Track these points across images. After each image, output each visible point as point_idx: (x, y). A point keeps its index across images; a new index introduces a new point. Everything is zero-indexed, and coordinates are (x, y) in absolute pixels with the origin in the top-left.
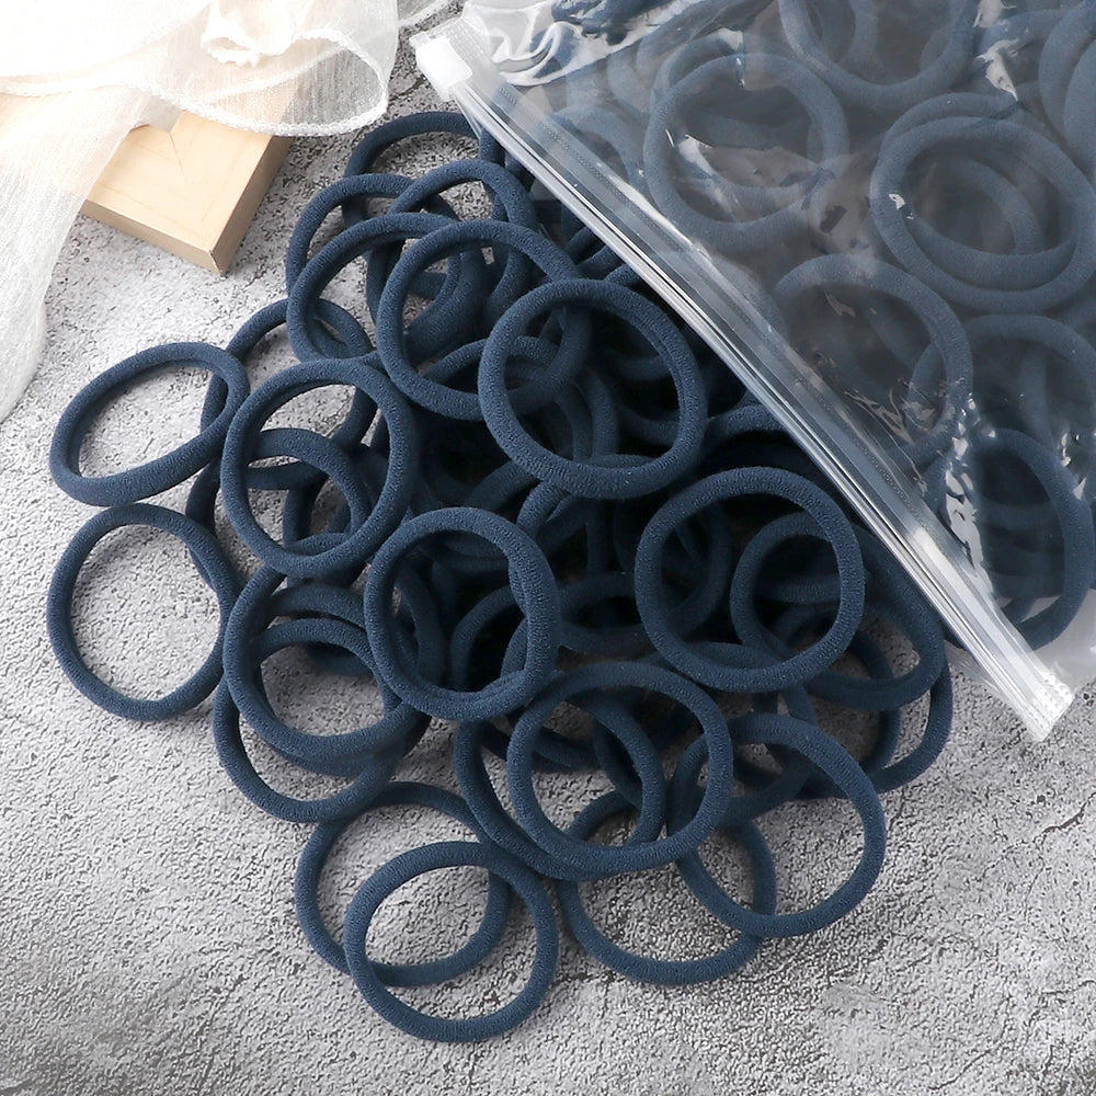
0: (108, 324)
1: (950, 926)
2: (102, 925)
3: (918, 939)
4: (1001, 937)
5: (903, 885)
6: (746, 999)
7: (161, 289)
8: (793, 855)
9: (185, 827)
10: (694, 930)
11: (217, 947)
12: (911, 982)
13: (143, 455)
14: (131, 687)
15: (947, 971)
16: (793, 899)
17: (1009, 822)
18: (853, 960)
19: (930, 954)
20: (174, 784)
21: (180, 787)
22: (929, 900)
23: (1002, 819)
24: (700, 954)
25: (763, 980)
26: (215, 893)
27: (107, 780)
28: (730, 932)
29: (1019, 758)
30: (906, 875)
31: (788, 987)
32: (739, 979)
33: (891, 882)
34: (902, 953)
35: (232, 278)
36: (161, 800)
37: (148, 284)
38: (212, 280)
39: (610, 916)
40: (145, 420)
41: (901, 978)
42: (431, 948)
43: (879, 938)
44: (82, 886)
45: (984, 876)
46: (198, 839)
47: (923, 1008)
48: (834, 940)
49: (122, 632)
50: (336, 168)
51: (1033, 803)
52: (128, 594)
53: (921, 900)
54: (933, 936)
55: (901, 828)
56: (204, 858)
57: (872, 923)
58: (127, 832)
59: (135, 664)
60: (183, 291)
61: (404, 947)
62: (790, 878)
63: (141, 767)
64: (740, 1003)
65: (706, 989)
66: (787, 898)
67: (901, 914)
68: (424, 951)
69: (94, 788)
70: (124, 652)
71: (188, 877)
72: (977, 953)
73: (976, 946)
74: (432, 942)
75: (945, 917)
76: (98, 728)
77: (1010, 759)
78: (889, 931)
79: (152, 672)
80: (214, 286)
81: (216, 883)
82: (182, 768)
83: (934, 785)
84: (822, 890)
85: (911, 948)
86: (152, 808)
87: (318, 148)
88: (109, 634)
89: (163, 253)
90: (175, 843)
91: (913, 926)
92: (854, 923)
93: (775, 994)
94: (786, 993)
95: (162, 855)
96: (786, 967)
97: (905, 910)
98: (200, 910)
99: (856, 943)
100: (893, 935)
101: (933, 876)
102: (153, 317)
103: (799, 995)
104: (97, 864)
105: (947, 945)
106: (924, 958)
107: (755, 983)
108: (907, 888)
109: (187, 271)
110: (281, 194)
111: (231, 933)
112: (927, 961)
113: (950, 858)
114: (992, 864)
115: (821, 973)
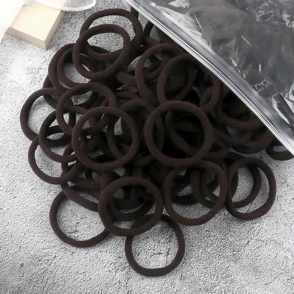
0: (12, 64)
1: (268, 236)
2: (12, 241)
3: (259, 240)
4: (284, 239)
5: (254, 224)
6: (209, 259)
7: (27, 54)
8: (221, 216)
9: (38, 211)
10: (193, 239)
11: (48, 247)
12: (257, 253)
13: (23, 102)
14: (20, 170)
15: (268, 250)
16: (222, 229)
17: (284, 206)
18: (240, 247)
19: (263, 245)
20: (34, 199)
21: (36, 199)
22: (262, 229)
23: (282, 205)
24: (195, 246)
25: (214, 253)
26: (47, 231)
27: (13, 198)
28: (203, 239)
29: (286, 187)
30: (255, 222)
31: (221, 255)
32: (207, 253)
33: (250, 224)
34: (255, 245)
35: (49, 50)
36: (30, 203)
37: (23, 52)
38: (43, 51)
39: (167, 236)
40: (23, 91)
41: (255, 252)
42: (113, 246)
43: (248, 240)
44: (6, 230)
45: (278, 221)
46: (41, 215)
47: (261, 261)
48: (234, 241)
49: (17, 153)
50: (79, 19)
51: (291, 200)
52: (19, 143)
53: (259, 229)
54: (263, 239)
55: (253, 208)
56: (43, 221)
57: (245, 236)
58: (20, 213)
59: (21, 163)
60: (34, 54)
61: (105, 246)
62: (221, 223)
63: (24, 194)
64: (207, 260)
65: (197, 257)
66: (220, 229)
67: (254, 233)
68: (111, 247)
69: (9, 200)
70: (18, 160)
71: (38, 226)
72: (277, 244)
73: (276, 242)
74: (114, 244)
75: (267, 234)
76: (10, 182)
77: (284, 187)
78: (251, 238)
79: (27, 165)
80: (43, 53)
81: (47, 228)
82: (36, 194)
83: (262, 195)
84: (230, 226)
85: (257, 243)
86: (27, 206)
87: (74, 13)
88: (14, 154)
89: (28, 43)
90: (34, 216)
91: (257, 237)
92: (240, 236)
93: (217, 258)
94: (221, 257)
95: (30, 220)
96: (220, 249)
97: (255, 232)
98: (43, 236)
99: (241, 242)
100: (252, 239)
101: (263, 222)
102: (25, 62)
103: (224, 258)
104: (11, 223)
105: (268, 242)
106: (261, 246)
107: (211, 254)
108: (255, 225)
109: (35, 48)
110: (63, 26)
111: (52, 243)
112: (262, 247)
113: (268, 216)
114: (280, 218)
115: (231, 251)
